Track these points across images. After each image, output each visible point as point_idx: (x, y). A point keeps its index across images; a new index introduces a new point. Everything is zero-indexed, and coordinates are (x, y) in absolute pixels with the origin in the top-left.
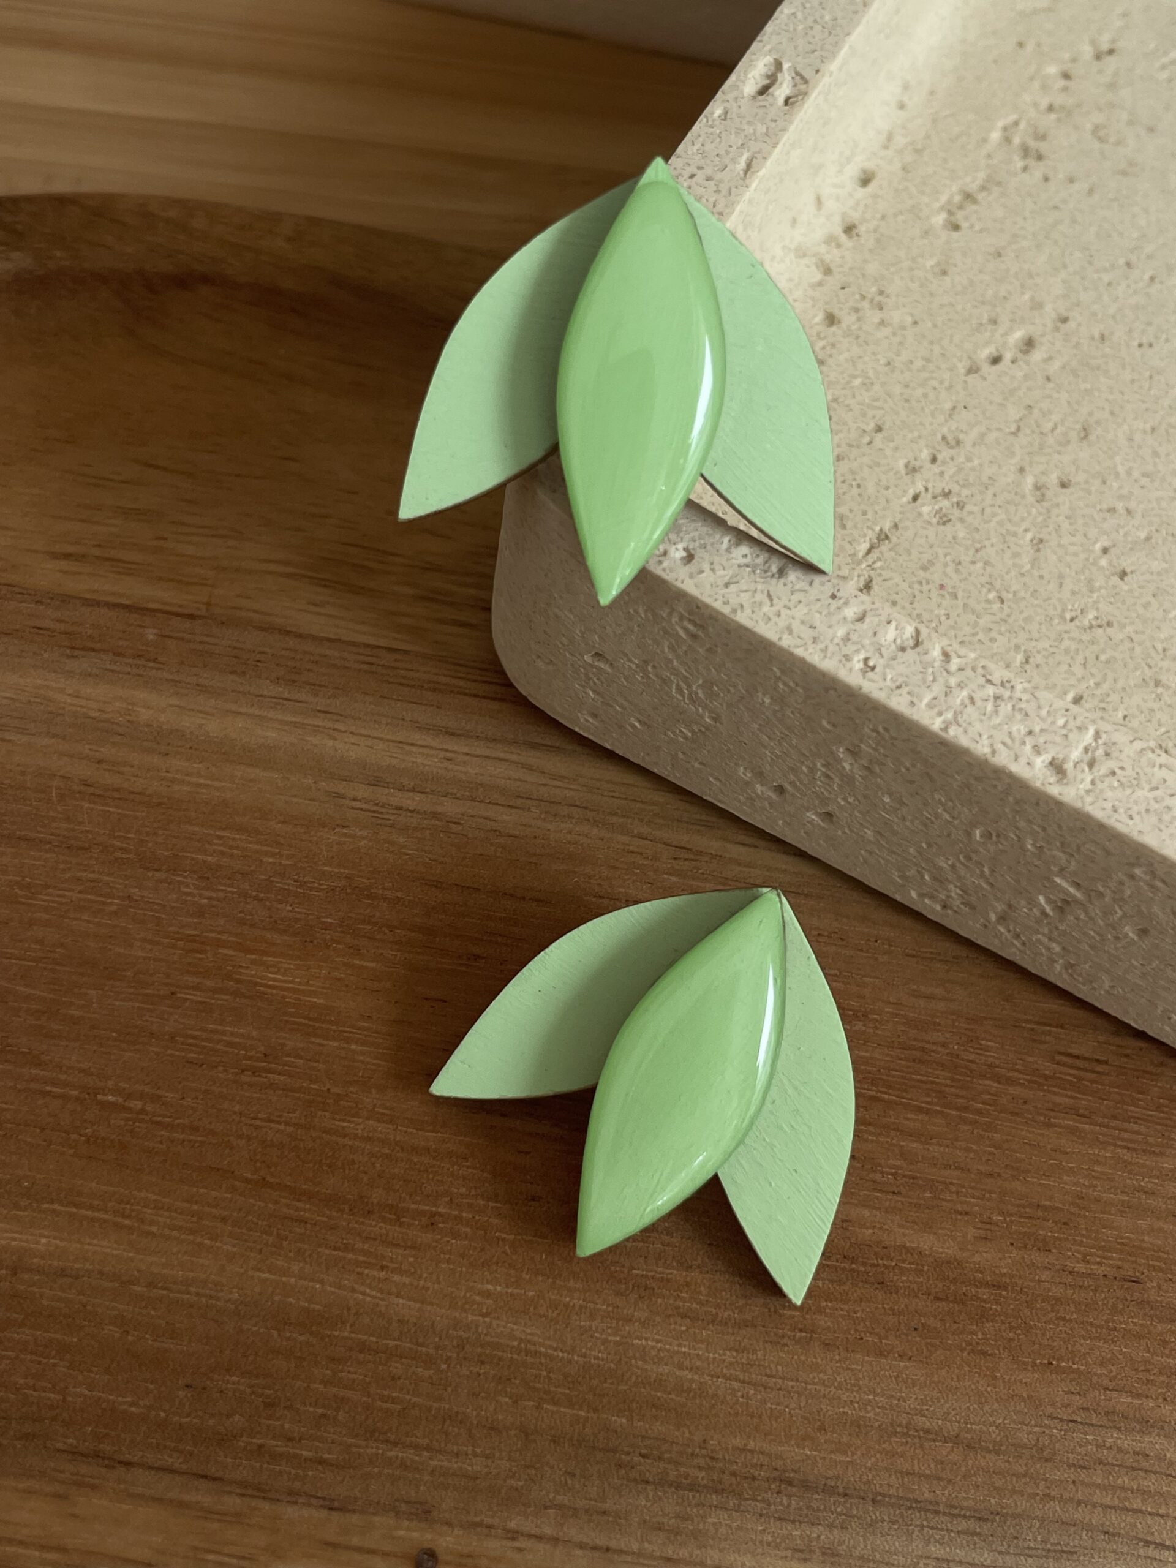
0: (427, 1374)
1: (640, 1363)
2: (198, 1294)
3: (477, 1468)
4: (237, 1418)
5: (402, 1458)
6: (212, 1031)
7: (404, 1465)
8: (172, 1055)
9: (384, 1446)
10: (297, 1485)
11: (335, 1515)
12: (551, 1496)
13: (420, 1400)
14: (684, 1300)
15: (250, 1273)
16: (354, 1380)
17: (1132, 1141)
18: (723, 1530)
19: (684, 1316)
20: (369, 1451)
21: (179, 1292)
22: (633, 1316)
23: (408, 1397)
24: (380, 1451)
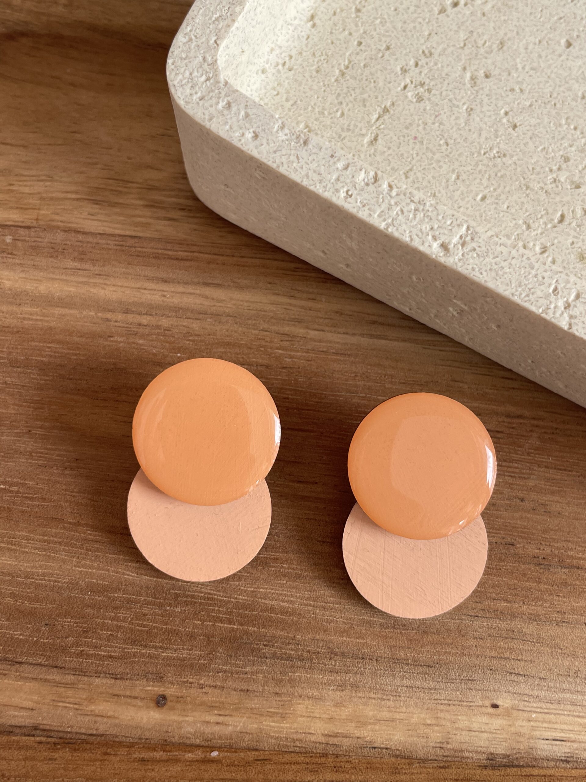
0: (160, 612)
1: (263, 601)
2: (49, 580)
3: (184, 656)
4: (70, 638)
5: (149, 653)
6: (49, 449)
7: (150, 656)
8: (30, 463)
9: (140, 648)
10: (100, 668)
11: (118, 681)
12: (221, 667)
13: (157, 625)
14: (285, 568)
15: (73, 568)
16: (125, 617)
17: (513, 472)
18: (303, 678)
19: (285, 576)
20: (133, 650)
21: (40, 580)
22: (260, 577)
23: (151, 624)
24: (139, 650)
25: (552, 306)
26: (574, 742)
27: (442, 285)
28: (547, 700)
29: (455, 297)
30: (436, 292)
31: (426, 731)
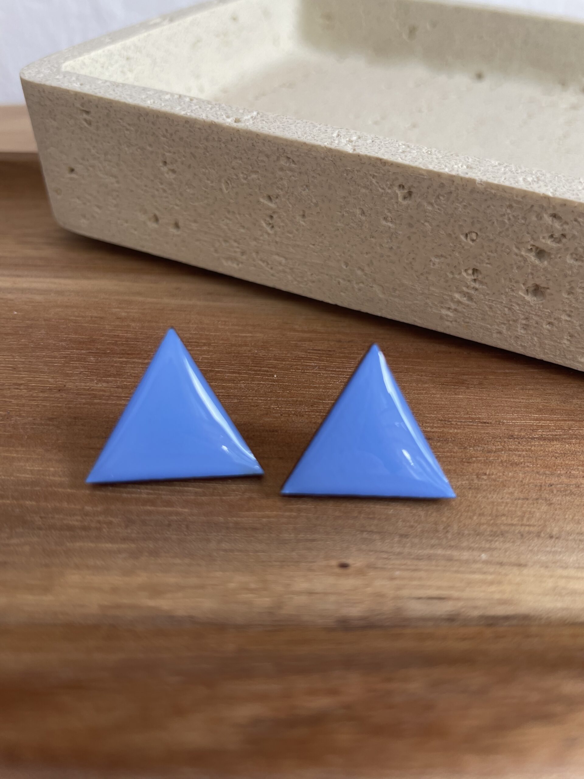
25: (337, 142)
26: (458, 599)
27: (245, 176)
28: (412, 557)
29: (260, 189)
30: (245, 198)
31: (250, 595)
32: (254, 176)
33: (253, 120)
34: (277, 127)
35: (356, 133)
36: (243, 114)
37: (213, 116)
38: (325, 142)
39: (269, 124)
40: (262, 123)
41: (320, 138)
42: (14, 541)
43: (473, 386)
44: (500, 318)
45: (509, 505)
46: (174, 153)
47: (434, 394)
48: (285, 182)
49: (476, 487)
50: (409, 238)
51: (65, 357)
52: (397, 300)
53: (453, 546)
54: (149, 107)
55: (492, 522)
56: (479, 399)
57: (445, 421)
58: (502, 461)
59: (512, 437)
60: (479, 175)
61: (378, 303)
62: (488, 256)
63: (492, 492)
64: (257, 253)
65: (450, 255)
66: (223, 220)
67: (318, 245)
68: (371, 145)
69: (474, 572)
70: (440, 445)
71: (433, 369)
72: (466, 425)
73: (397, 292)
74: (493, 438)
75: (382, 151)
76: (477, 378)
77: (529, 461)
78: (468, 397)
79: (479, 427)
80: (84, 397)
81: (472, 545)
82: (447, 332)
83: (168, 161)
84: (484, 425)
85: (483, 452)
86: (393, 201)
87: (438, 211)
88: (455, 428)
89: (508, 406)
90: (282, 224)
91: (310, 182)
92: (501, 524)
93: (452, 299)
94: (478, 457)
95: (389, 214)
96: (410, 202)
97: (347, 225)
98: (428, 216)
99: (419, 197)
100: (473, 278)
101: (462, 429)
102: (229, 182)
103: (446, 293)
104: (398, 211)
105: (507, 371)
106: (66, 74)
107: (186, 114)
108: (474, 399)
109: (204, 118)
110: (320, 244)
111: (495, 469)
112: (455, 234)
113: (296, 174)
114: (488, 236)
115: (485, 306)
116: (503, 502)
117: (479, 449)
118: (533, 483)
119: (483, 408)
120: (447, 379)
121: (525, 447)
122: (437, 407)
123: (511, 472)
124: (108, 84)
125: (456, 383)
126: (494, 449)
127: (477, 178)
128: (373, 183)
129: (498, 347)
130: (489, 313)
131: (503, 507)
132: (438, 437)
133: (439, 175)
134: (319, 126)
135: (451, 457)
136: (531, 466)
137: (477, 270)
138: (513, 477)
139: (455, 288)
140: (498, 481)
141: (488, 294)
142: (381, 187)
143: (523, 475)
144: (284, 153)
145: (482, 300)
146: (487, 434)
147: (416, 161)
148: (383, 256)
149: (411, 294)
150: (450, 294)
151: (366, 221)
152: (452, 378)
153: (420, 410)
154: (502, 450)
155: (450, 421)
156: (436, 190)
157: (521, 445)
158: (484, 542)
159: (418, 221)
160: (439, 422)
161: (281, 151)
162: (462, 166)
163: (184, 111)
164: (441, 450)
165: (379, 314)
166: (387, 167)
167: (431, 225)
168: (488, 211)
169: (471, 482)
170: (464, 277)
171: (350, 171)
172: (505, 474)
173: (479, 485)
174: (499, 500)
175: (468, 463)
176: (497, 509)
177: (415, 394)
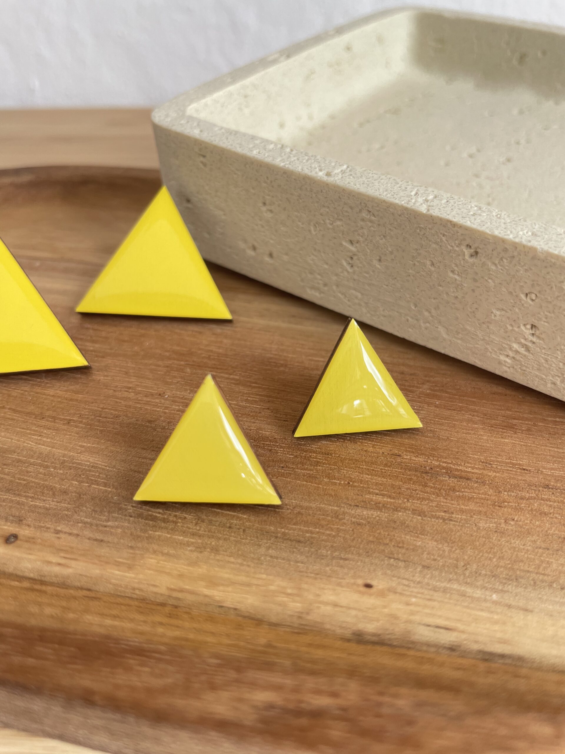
0: (44, 471)
3: (51, 506)
5: (19, 500)
7: (18, 503)
9: (13, 496)
13: (37, 481)
16: (10, 472)
18: (163, 537)
20: (5, 497)
23: (31, 479)
24: (10, 498)
25: (413, 201)
26: (463, 632)
27: (331, 222)
28: (430, 587)
29: (343, 234)
30: (330, 240)
31: (285, 599)
32: (339, 223)
33: (342, 174)
34: (362, 182)
35: (433, 192)
36: (334, 167)
37: (307, 169)
38: (402, 201)
39: (356, 179)
40: (349, 178)
41: (399, 196)
42: (109, 523)
43: (520, 431)
44: (555, 370)
45: (529, 553)
46: (273, 197)
47: (481, 435)
48: (366, 232)
49: (503, 531)
50: (473, 291)
51: (167, 367)
52: (459, 341)
53: (469, 583)
54: (254, 157)
55: (510, 566)
56: (524, 445)
57: (486, 463)
58: (532, 509)
59: (547, 486)
60: (541, 243)
61: (442, 342)
62: (546, 315)
63: (516, 538)
64: (337, 286)
65: (511, 310)
66: (310, 256)
67: (391, 286)
68: (444, 206)
69: (482, 610)
70: (477, 486)
71: (485, 410)
72: (505, 470)
73: (460, 335)
74: (528, 485)
75: (454, 213)
76: (527, 424)
77: (559, 512)
78: (514, 441)
79: (518, 473)
80: (178, 404)
81: (487, 585)
82: (505, 375)
83: (267, 202)
84: (523, 471)
85: (516, 498)
86: (461, 258)
87: (501, 271)
88: (495, 471)
89: (550, 456)
90: (360, 265)
91: (387, 233)
92: (517, 569)
93: (511, 349)
94: (511, 502)
95: (456, 268)
96: (475, 261)
97: (418, 273)
98: (491, 274)
99: (484, 257)
100: (531, 332)
101: (501, 473)
102: (317, 225)
103: (505, 342)
104: (464, 267)
105: (558, 419)
106: (191, 118)
107: (285, 166)
108: (519, 444)
109: (299, 170)
110: (393, 286)
111: (523, 516)
112: (515, 292)
113: (375, 226)
114: (547, 299)
115: (541, 359)
116: (524, 549)
117: (513, 494)
118: (558, 534)
119: (526, 454)
120: (496, 422)
121: (557, 499)
122: (482, 448)
123: (538, 521)
124: (223, 130)
125: (505, 426)
126: (527, 497)
127: (538, 247)
128: (443, 241)
129: (552, 396)
130: (544, 365)
131: (523, 554)
132: (477, 479)
133: (503, 241)
134: (401, 183)
135: (485, 499)
136: (560, 517)
137: (535, 326)
138: (540, 526)
139: (513, 339)
140: (524, 528)
141: (544, 348)
142: (450, 244)
143: (550, 526)
144: (365, 207)
145: (539, 353)
146: (524, 480)
147: (484, 225)
148: (449, 303)
149: (472, 338)
150: (509, 343)
151: (435, 271)
152: (502, 421)
153: (465, 450)
154: (535, 498)
155: (491, 464)
156: (500, 253)
157: (555, 496)
158: (498, 584)
159: (482, 277)
160: (481, 463)
161: (362, 204)
162: (527, 233)
163: (284, 162)
164: (476, 491)
165: (443, 352)
166: (456, 228)
167: (494, 282)
168: (548, 277)
169: (499, 525)
170: (522, 331)
171: (423, 228)
172: (532, 522)
173: (506, 529)
174: (521, 547)
175: (499, 506)
176: (517, 555)
177: (463, 433)
